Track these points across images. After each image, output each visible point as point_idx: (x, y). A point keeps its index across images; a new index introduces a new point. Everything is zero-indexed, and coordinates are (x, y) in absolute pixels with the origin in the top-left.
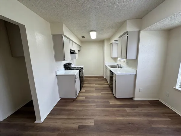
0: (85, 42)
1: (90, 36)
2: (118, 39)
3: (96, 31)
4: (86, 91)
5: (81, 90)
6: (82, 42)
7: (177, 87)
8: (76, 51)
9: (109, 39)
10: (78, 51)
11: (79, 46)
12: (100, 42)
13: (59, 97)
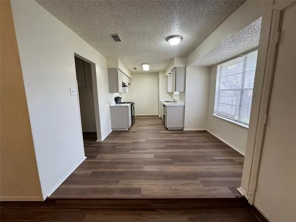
0: (136, 73)
1: (142, 68)
2: (171, 72)
3: (148, 64)
4: (137, 126)
5: (132, 125)
6: (132, 73)
7: (215, 114)
8: (127, 85)
9: (164, 71)
10: (129, 84)
11: (130, 78)
12: (155, 74)
13: (111, 129)
